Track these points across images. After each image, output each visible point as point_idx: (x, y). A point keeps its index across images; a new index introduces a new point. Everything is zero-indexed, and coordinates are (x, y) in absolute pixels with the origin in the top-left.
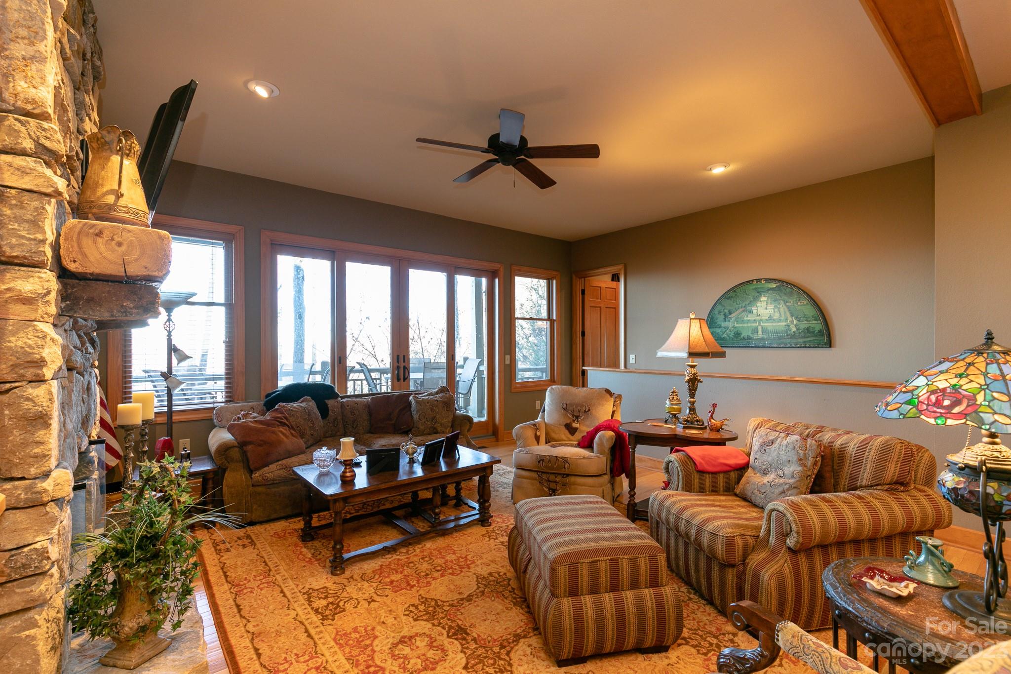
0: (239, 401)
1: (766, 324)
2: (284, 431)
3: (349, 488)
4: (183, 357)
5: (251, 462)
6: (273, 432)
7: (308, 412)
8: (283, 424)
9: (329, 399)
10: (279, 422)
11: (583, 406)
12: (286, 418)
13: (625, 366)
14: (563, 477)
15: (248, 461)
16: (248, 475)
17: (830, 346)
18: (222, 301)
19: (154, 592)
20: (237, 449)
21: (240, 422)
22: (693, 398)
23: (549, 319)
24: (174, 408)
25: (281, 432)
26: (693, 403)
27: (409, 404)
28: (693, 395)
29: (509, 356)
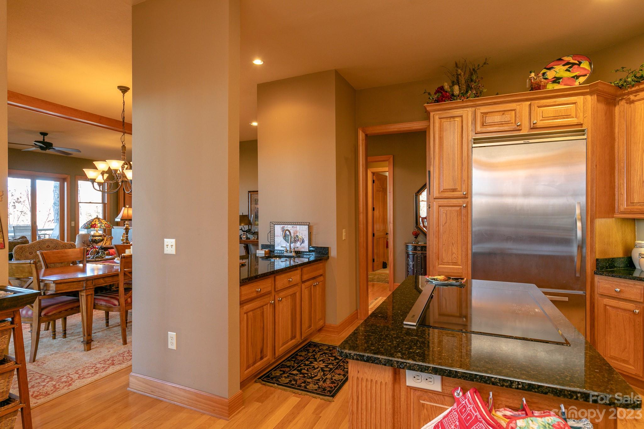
23: (103, 203)
26: (127, 237)
28: (127, 234)
29: (74, 222)
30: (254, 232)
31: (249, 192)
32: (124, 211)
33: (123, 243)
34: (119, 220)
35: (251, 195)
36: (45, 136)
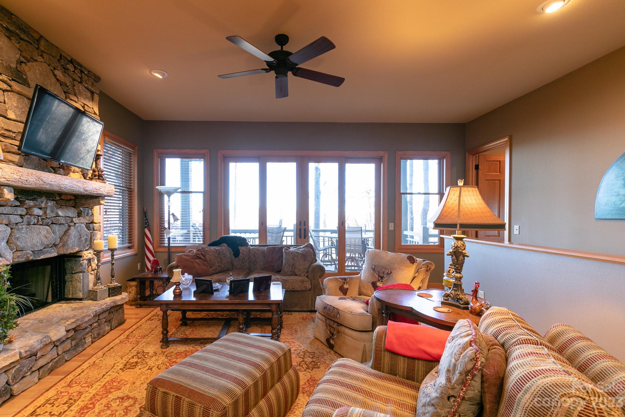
4: (176, 220)
9: (241, 246)
11: (386, 268)
12: (202, 254)
14: (337, 325)
18: (202, 190)
22: (460, 273)
23: (440, 192)
25: (196, 262)
27: (283, 253)
29: (393, 224)
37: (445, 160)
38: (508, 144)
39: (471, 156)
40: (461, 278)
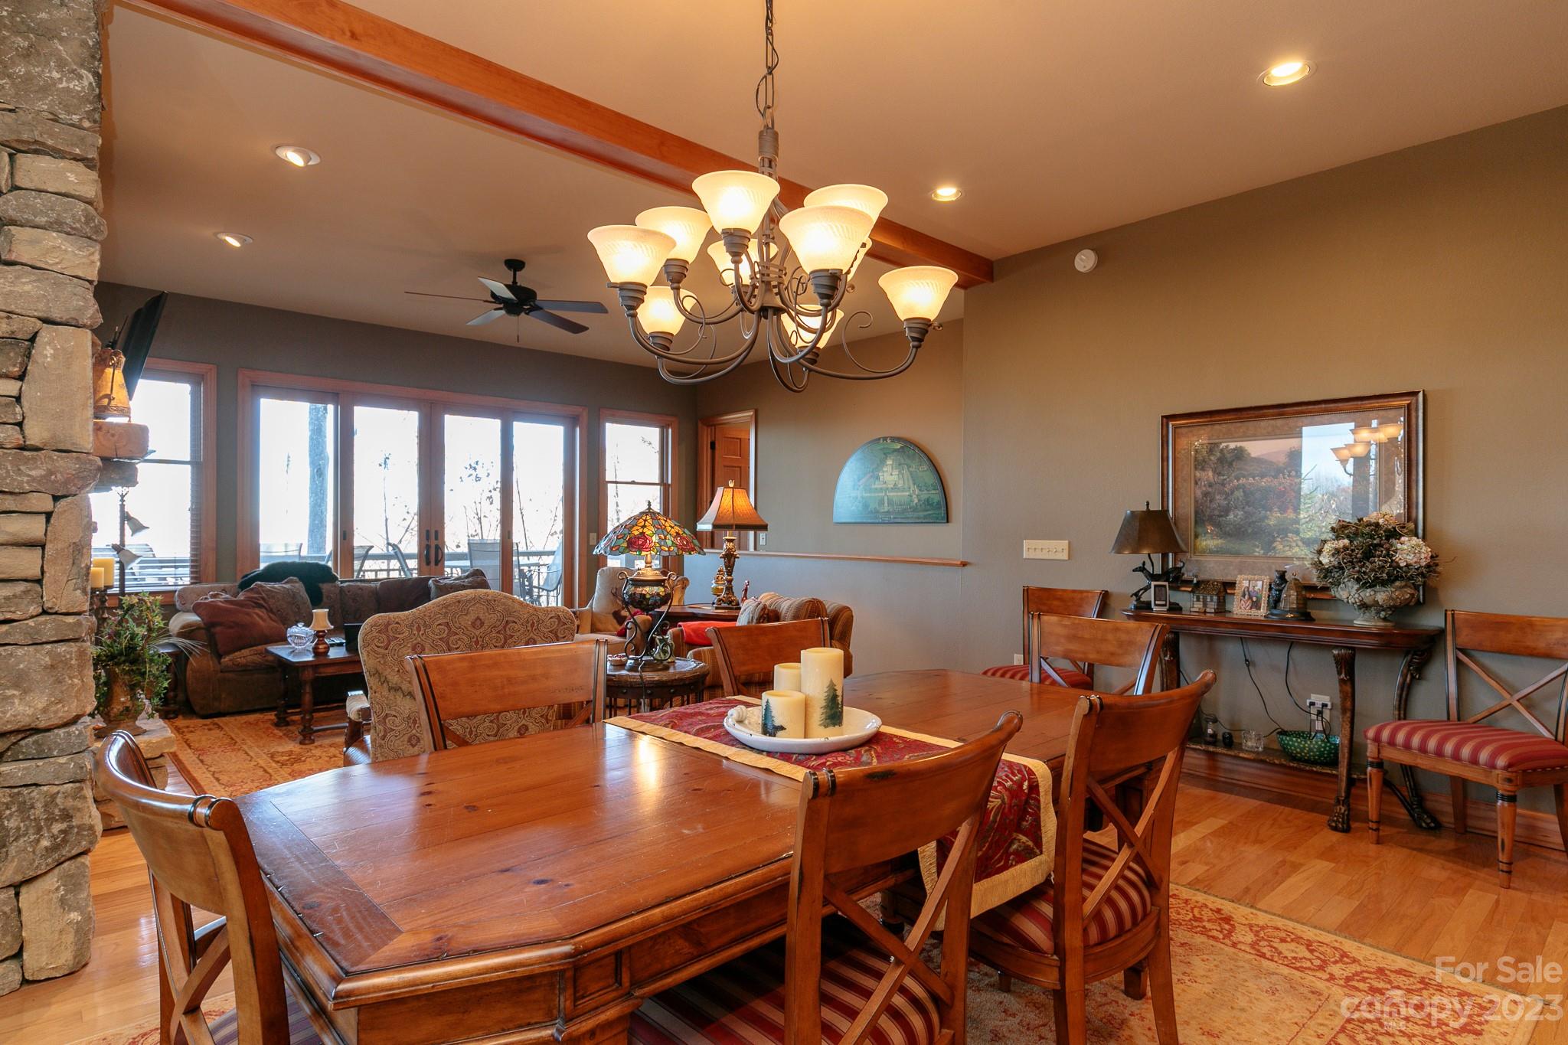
0: (207, 582)
1: (892, 494)
2: (261, 613)
3: (322, 658)
4: (137, 527)
5: (219, 646)
6: (248, 614)
7: (293, 595)
8: (261, 606)
9: (323, 582)
10: (255, 603)
12: (263, 599)
13: (755, 549)
15: (216, 645)
16: (216, 661)
17: (948, 522)
18: (188, 459)
19: (134, 685)
20: (203, 631)
21: (207, 601)
22: (731, 575)
23: (663, 483)
24: (127, 590)
25: (258, 615)
26: (730, 582)
27: (429, 589)
28: (730, 573)
29: (595, 534)
30: (1198, 582)
31: (1167, 418)
32: (724, 500)
33: (719, 600)
34: (708, 527)
35: (1175, 428)
36: (518, 273)
37: (670, 430)
38: (754, 419)
39: (705, 428)
40: (732, 580)
